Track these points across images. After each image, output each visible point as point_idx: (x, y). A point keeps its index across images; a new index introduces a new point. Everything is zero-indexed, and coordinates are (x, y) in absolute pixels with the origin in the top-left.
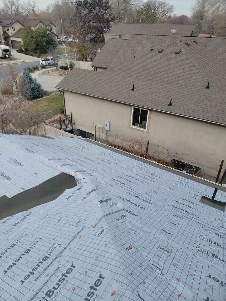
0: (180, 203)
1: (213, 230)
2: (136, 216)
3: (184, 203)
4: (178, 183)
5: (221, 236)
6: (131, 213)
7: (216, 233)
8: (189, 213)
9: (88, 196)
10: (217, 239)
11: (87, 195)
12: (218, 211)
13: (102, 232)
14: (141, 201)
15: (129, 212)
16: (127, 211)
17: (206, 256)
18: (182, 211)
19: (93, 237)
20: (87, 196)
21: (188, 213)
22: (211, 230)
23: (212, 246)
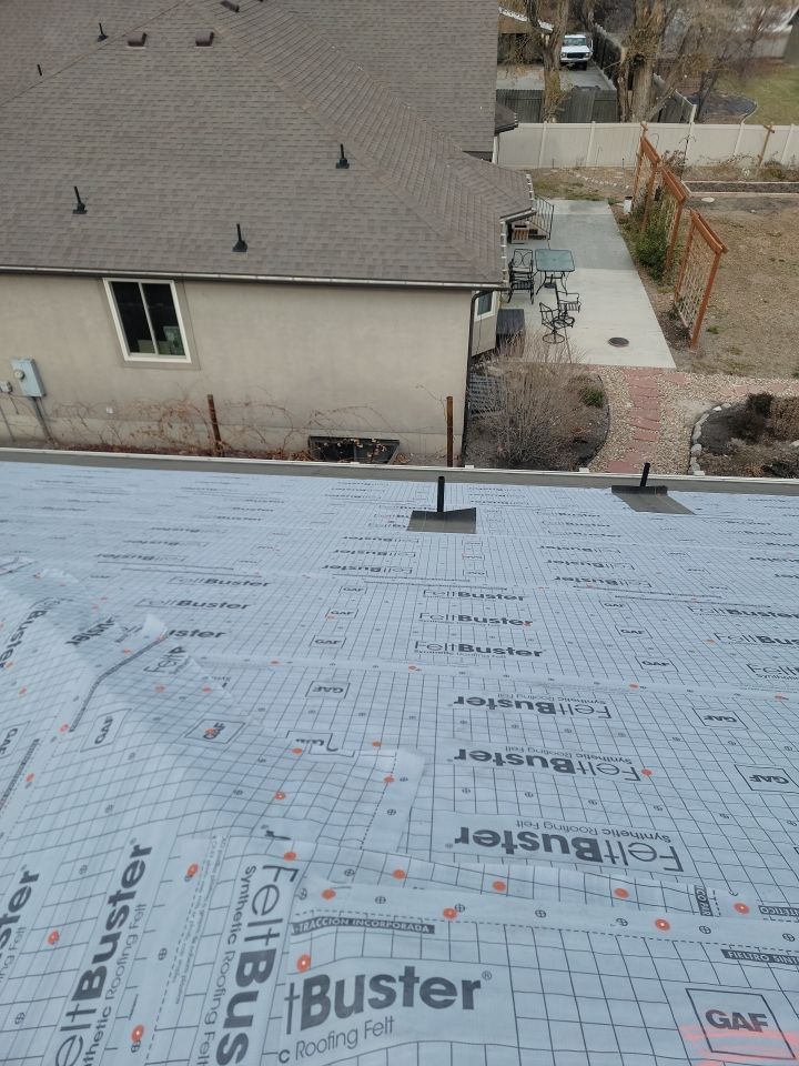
0: (353, 552)
1: (453, 589)
2: (219, 635)
3: (366, 548)
4: (336, 501)
5: (474, 595)
6: (201, 635)
7: (460, 594)
8: (383, 569)
9: (19, 642)
10: (465, 606)
11: (13, 640)
12: (459, 536)
13: (105, 730)
14: (226, 589)
15: (192, 635)
16: (185, 634)
17: (443, 657)
18: (363, 572)
19: (78, 757)
20: (15, 645)
21: (379, 570)
22: (446, 590)
23: (456, 626)
